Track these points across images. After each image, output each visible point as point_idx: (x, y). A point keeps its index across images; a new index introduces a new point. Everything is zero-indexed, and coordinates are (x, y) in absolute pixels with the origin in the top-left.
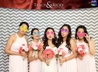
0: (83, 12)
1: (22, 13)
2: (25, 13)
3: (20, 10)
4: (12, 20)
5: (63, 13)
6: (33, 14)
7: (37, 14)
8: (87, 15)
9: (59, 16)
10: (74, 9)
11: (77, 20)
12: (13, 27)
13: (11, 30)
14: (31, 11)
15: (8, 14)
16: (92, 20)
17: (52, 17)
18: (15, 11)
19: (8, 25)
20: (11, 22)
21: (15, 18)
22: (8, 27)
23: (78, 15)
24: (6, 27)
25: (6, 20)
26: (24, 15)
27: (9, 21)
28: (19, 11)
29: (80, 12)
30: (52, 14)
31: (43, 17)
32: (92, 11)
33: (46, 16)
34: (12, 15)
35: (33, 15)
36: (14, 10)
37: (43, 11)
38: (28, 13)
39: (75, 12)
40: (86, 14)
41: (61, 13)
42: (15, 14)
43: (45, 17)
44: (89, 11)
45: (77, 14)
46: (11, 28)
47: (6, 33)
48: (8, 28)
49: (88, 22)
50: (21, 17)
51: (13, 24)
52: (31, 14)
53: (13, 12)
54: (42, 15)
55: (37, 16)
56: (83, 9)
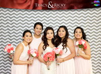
0: (85, 13)
1: (23, 13)
2: (26, 13)
3: (20, 10)
4: (13, 20)
5: (65, 14)
6: (34, 14)
7: (38, 15)
8: (90, 15)
9: (60, 16)
10: (76, 10)
11: (79, 21)
12: (14, 28)
13: (11, 31)
14: (32, 12)
15: (8, 15)
16: (94, 21)
17: (54, 18)
18: (16, 11)
19: (8, 26)
20: (11, 23)
21: (15, 19)
22: (8, 27)
23: (81, 15)
24: (7, 28)
25: (6, 20)
26: (25, 16)
27: (10, 22)
28: (20, 12)
29: (82, 13)
30: (54, 15)
31: (45, 18)
32: (94, 11)
33: (48, 16)
34: (13, 16)
35: (34, 16)
36: (14, 10)
37: (45, 12)
38: (29, 13)
39: (77, 12)
40: (88, 14)
41: (62, 14)
42: (15, 14)
43: (46, 17)
44: (91, 11)
45: (79, 14)
46: (11, 29)
47: (7, 34)
48: (8, 29)
49: (91, 22)
50: (22, 18)
51: (14, 24)
52: (32, 15)
53: (14, 12)
54: (43, 16)
55: (38, 16)
56: (85, 10)
